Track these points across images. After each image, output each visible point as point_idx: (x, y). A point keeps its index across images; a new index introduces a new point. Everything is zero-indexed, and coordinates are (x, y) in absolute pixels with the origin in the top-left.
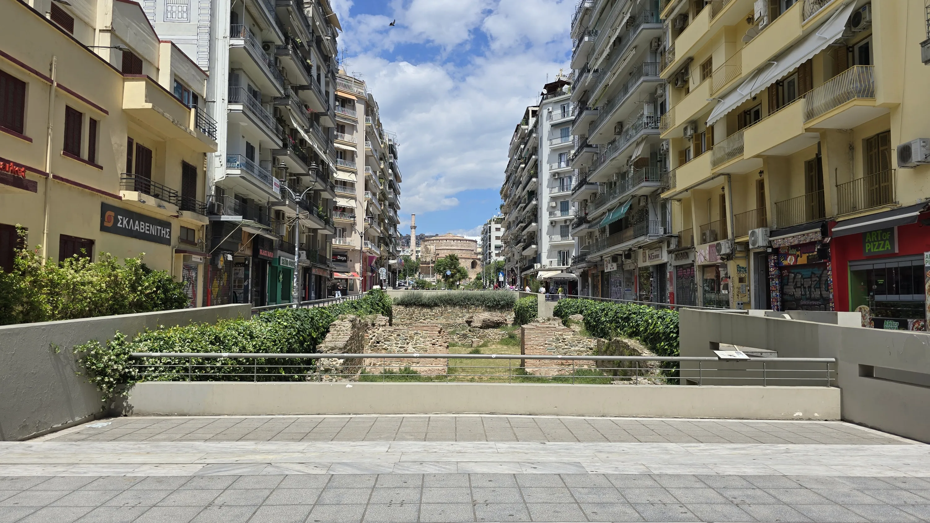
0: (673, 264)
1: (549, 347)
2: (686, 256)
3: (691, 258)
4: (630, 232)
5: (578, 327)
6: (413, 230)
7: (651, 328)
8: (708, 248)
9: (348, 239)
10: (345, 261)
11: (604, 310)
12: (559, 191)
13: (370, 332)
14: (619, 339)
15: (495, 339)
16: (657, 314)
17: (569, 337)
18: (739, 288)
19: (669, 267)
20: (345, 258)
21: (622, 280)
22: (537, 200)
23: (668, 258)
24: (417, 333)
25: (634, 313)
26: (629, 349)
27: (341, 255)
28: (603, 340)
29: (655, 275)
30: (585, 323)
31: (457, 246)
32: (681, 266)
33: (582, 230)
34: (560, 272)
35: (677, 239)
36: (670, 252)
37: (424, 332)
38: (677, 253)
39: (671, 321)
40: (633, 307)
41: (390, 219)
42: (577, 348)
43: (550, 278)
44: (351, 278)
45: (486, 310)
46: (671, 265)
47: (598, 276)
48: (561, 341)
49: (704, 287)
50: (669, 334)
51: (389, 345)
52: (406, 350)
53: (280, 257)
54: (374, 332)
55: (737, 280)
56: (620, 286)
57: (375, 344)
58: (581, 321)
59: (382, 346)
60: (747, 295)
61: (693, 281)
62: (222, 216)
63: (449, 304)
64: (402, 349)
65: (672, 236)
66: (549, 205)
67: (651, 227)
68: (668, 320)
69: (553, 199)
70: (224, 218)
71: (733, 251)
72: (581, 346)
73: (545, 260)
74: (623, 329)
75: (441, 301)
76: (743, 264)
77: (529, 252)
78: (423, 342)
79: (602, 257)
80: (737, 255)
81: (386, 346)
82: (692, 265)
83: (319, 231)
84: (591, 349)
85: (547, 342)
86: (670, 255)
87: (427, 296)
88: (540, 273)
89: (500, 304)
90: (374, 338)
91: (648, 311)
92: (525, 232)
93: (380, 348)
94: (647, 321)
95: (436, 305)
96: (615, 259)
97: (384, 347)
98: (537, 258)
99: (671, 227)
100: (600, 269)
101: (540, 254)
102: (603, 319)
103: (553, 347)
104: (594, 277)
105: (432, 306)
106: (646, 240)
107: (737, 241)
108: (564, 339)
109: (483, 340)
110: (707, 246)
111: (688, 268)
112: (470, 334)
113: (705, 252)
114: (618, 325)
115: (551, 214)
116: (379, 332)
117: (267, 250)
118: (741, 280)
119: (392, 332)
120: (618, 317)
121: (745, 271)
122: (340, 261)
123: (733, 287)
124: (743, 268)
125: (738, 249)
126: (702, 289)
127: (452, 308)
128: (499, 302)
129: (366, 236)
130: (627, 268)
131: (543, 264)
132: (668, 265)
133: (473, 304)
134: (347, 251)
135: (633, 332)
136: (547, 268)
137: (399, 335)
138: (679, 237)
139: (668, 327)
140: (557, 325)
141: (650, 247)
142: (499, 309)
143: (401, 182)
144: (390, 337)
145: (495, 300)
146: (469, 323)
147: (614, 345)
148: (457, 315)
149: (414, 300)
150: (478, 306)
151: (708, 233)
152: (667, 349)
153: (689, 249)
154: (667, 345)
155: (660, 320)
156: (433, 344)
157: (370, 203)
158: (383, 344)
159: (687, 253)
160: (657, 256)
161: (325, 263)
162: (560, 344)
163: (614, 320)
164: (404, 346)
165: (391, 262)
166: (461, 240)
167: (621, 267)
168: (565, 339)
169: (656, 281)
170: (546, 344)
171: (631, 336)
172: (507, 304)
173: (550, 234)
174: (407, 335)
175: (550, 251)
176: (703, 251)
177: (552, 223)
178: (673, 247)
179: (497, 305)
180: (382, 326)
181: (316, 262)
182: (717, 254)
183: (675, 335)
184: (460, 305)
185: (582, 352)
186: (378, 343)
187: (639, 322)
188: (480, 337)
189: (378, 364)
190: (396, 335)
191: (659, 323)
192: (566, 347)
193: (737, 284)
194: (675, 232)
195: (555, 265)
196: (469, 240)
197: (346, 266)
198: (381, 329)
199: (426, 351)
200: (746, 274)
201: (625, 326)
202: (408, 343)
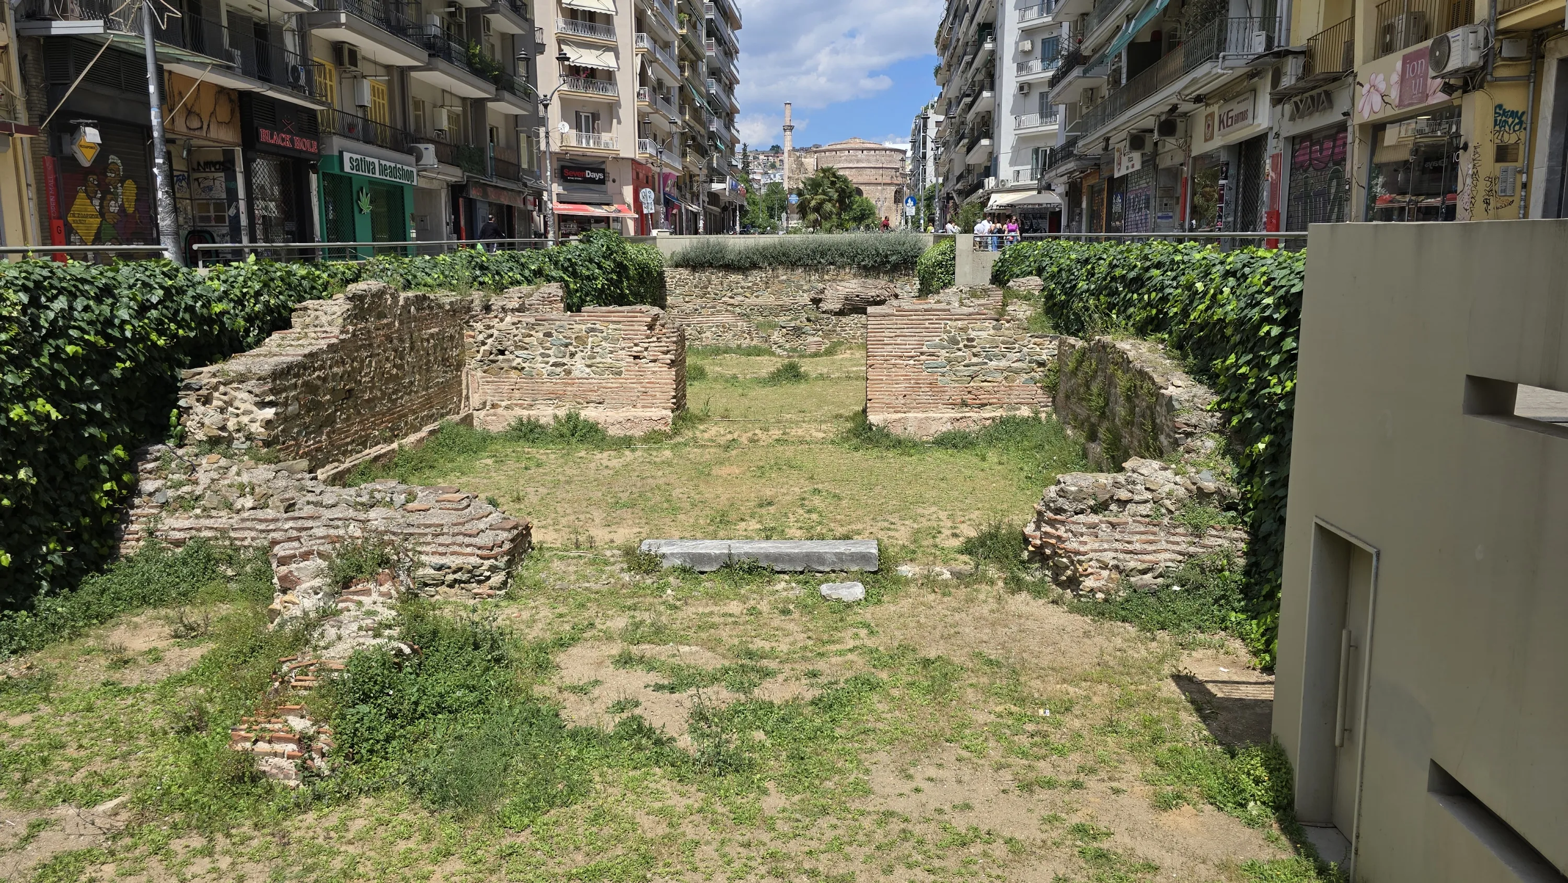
0: (1284, 134)
1: (931, 361)
2: (1328, 100)
3: (1342, 103)
4: (1177, 59)
5: (1025, 307)
6: (788, 133)
7: (1202, 307)
8: (1399, 65)
9: (605, 137)
10: (602, 182)
11: (1087, 261)
12: (1040, 15)
13: (479, 326)
14: (1107, 339)
15: (854, 337)
16: (1222, 263)
17: (983, 334)
18: (1492, 180)
19: (1271, 143)
20: (601, 176)
21: (1151, 193)
22: (994, 40)
23: (1272, 117)
24: (593, 330)
25: (1158, 265)
26: (1128, 370)
27: (593, 170)
28: (1072, 340)
29: (1232, 171)
30: (1045, 297)
31: (868, 161)
32: (1307, 137)
33: (1070, 83)
34: (1035, 193)
35: (1301, 60)
36: (1278, 99)
37: (611, 326)
38: (1297, 99)
39: (1267, 283)
40: (1158, 249)
41: (712, 101)
42: (1003, 363)
43: (1011, 206)
44: (614, 215)
45: (860, 275)
46: (1277, 135)
47: (1100, 191)
48: (961, 345)
49: (1370, 187)
50: (1259, 327)
51: (525, 360)
52: (568, 372)
53: (341, 153)
54: (489, 327)
55: (1489, 152)
56: (1147, 207)
57: (492, 357)
58: (1037, 293)
59: (508, 361)
60: (1517, 199)
61: (1338, 175)
62: (54, 24)
63: (781, 263)
64: (559, 370)
65: (1288, 53)
66: (1017, 48)
67: (1233, 35)
68: (1257, 280)
69: (1027, 33)
70: (60, 28)
71: (1489, 57)
72: (1014, 356)
73: (1005, 171)
74: (1125, 311)
75: (765, 257)
76: (1513, 100)
77: (977, 157)
78: (611, 352)
79: (1107, 140)
80: (1502, 73)
81: (519, 360)
82: (1342, 127)
83: (490, 105)
84: (1041, 364)
85: (925, 349)
86: (1279, 107)
87: (737, 248)
88: (994, 197)
89: (889, 262)
90: (490, 341)
91: (1198, 256)
92: (970, 116)
93: (504, 365)
94: (1190, 286)
95: (754, 266)
96: (1137, 141)
97: (514, 364)
98: (990, 169)
99: (1288, 30)
100: (1105, 174)
101: (996, 159)
102: (1083, 285)
103: (942, 360)
104: (1094, 193)
105: (747, 269)
106: (1214, 71)
107: (1504, 24)
108: (968, 340)
109: (829, 339)
110: (1395, 61)
111: (1326, 137)
112: (808, 328)
113: (1387, 79)
114: (1116, 300)
115: (1021, 67)
116: (502, 326)
117: (289, 132)
118: (1503, 154)
119: (532, 327)
120: (1114, 279)
121: (1521, 123)
122: (592, 181)
123: (1475, 175)
124: (1514, 114)
125: (1505, 54)
126: (1363, 193)
127: (789, 272)
128: (886, 256)
129: (644, 127)
130: (1165, 162)
131: (1001, 178)
132: (1270, 136)
133: (832, 264)
134: (603, 160)
135: (1150, 320)
136: (1009, 185)
137: (548, 335)
138: (1307, 54)
139: (1253, 303)
140: (957, 304)
141: (1226, 93)
142: (886, 273)
143: (740, 27)
144: (527, 340)
145: (878, 254)
146: (816, 301)
147: (1095, 355)
148: (799, 287)
149: (708, 257)
150: (843, 267)
151: (1401, 23)
152: (1245, 377)
153: (1335, 79)
154: (1248, 363)
155: (1232, 281)
156: (636, 357)
157: (647, 61)
158: (512, 357)
159: (1328, 94)
160: (1243, 116)
161: (518, 179)
162: (960, 353)
163: (1106, 288)
164: (565, 360)
165: (716, 187)
166: (875, 150)
167: (1150, 162)
168: (972, 340)
169: (1234, 187)
170: (922, 354)
171: (1142, 331)
172: (905, 261)
173: (1017, 112)
174: (569, 333)
175: (1016, 150)
176: (1381, 77)
177: (1021, 88)
178: (1287, 81)
179: (883, 264)
180: (513, 310)
181: (483, 172)
182: (1432, 73)
183: (1276, 331)
184: (805, 266)
185: (1017, 372)
186: (502, 352)
187: (1168, 291)
188: (827, 335)
189: (504, 404)
190: (541, 335)
191: (1227, 290)
192: (975, 360)
193: (1488, 165)
194: (1298, 41)
195: (1025, 180)
196: (891, 150)
197: (605, 193)
198: (509, 319)
199: (620, 373)
200: (1522, 135)
201: (1129, 303)
202: (572, 355)
